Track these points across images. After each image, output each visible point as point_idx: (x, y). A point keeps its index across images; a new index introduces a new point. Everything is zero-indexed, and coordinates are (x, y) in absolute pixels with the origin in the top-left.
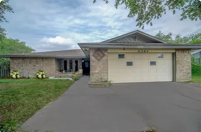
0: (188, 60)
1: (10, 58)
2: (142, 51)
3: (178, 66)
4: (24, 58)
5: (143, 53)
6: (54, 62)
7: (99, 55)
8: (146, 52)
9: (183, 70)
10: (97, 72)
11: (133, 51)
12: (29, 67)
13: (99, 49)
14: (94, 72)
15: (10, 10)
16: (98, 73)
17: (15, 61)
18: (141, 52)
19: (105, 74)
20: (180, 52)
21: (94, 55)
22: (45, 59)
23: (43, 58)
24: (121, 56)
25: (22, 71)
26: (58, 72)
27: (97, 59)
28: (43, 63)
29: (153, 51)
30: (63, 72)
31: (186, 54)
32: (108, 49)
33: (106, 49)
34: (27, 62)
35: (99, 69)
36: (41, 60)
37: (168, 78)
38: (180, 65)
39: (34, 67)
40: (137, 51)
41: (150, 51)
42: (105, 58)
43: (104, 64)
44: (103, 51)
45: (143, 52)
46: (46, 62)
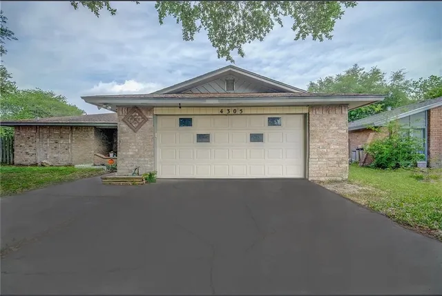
0: (341, 131)
1: (15, 126)
2: (228, 110)
3: (314, 145)
4: (38, 127)
5: (231, 115)
6: (92, 135)
7: (135, 120)
8: (238, 112)
9: (326, 154)
10: (131, 153)
11: (210, 111)
12: (46, 144)
13: (136, 108)
14: (124, 153)
15: (9, 35)
16: (132, 156)
17: (23, 133)
18: (225, 112)
19: (147, 159)
20: (319, 112)
21: (125, 120)
22: (76, 128)
23: (72, 127)
24: (186, 122)
25: (34, 153)
26: (99, 155)
27: (131, 128)
28: (72, 136)
29: (254, 111)
30: (109, 156)
31: (334, 116)
32: (157, 107)
33: (150, 108)
34: (43, 135)
35: (135, 147)
36: (67, 131)
37: (292, 171)
38: (321, 141)
39: (55, 145)
40: (217, 111)
41: (246, 111)
42: (148, 125)
43: (145, 139)
44: (144, 112)
45: (232, 112)
46: (77, 134)
